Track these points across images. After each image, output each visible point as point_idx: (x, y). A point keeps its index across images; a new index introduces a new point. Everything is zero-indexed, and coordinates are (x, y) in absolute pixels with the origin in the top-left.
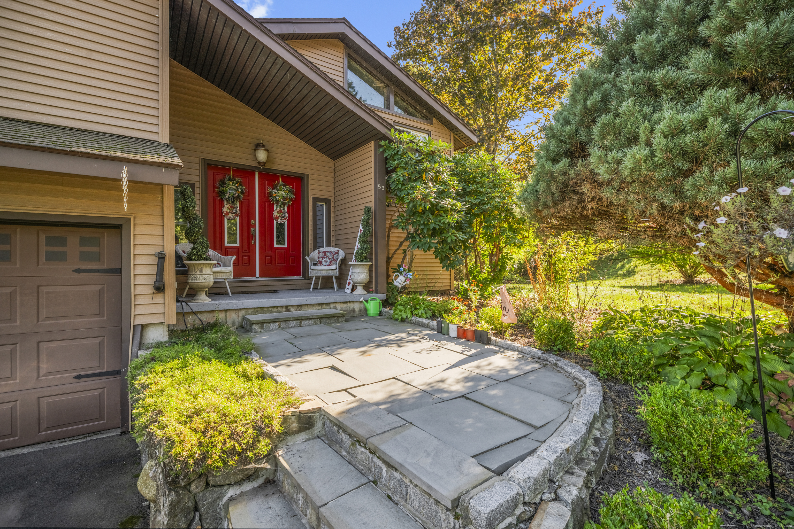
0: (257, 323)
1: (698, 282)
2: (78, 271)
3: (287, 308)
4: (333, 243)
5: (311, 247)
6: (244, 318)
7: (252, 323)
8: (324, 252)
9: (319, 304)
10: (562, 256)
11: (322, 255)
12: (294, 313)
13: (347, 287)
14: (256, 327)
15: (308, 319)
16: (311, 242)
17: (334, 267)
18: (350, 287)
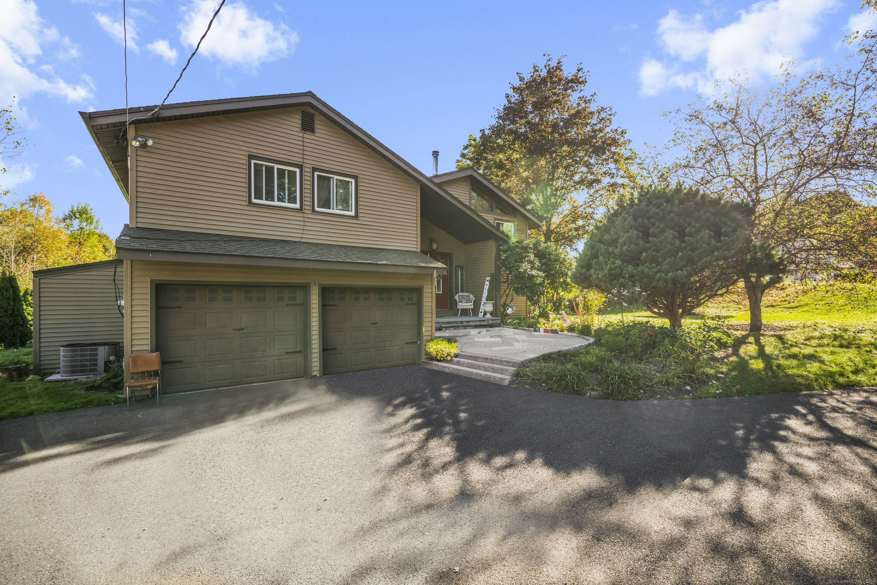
0: (444, 327)
1: (694, 314)
2: (407, 304)
3: (462, 322)
4: (465, 290)
5: (454, 293)
6: (441, 326)
7: (443, 327)
8: (462, 296)
9: (479, 321)
10: (591, 298)
11: (461, 297)
12: (465, 324)
13: (480, 314)
14: (444, 329)
15: (469, 326)
16: (454, 290)
17: (471, 304)
18: (482, 314)
